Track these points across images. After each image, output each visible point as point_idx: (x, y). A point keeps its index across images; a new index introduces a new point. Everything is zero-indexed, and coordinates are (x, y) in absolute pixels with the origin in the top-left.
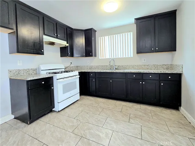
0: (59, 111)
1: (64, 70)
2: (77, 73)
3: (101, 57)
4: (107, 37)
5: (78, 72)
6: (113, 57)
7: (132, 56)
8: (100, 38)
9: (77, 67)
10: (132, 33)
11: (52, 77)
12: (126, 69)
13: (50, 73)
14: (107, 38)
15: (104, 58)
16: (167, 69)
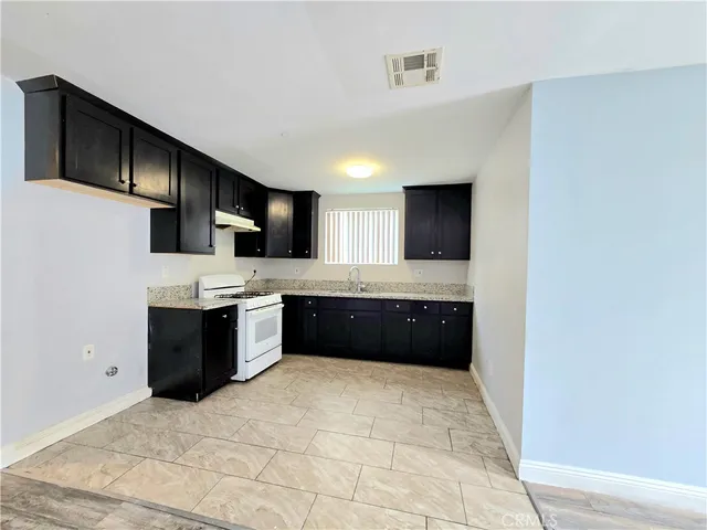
0: (247, 380)
1: (242, 290)
2: (277, 297)
3: (329, 260)
4: (346, 213)
5: (280, 295)
6: (356, 262)
7: (396, 263)
8: (329, 215)
9: (268, 281)
10: (397, 212)
11: (236, 306)
12: (384, 291)
13: (222, 296)
14: (344, 215)
15: (336, 262)
16: (459, 293)
